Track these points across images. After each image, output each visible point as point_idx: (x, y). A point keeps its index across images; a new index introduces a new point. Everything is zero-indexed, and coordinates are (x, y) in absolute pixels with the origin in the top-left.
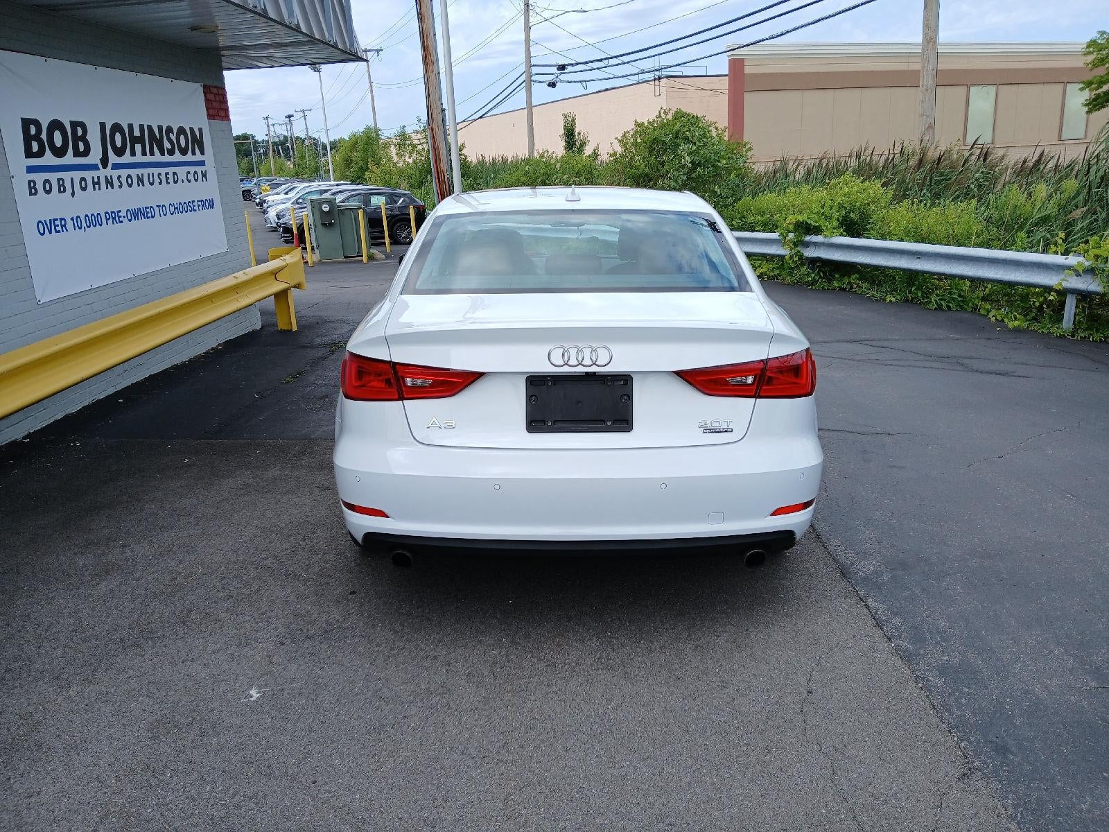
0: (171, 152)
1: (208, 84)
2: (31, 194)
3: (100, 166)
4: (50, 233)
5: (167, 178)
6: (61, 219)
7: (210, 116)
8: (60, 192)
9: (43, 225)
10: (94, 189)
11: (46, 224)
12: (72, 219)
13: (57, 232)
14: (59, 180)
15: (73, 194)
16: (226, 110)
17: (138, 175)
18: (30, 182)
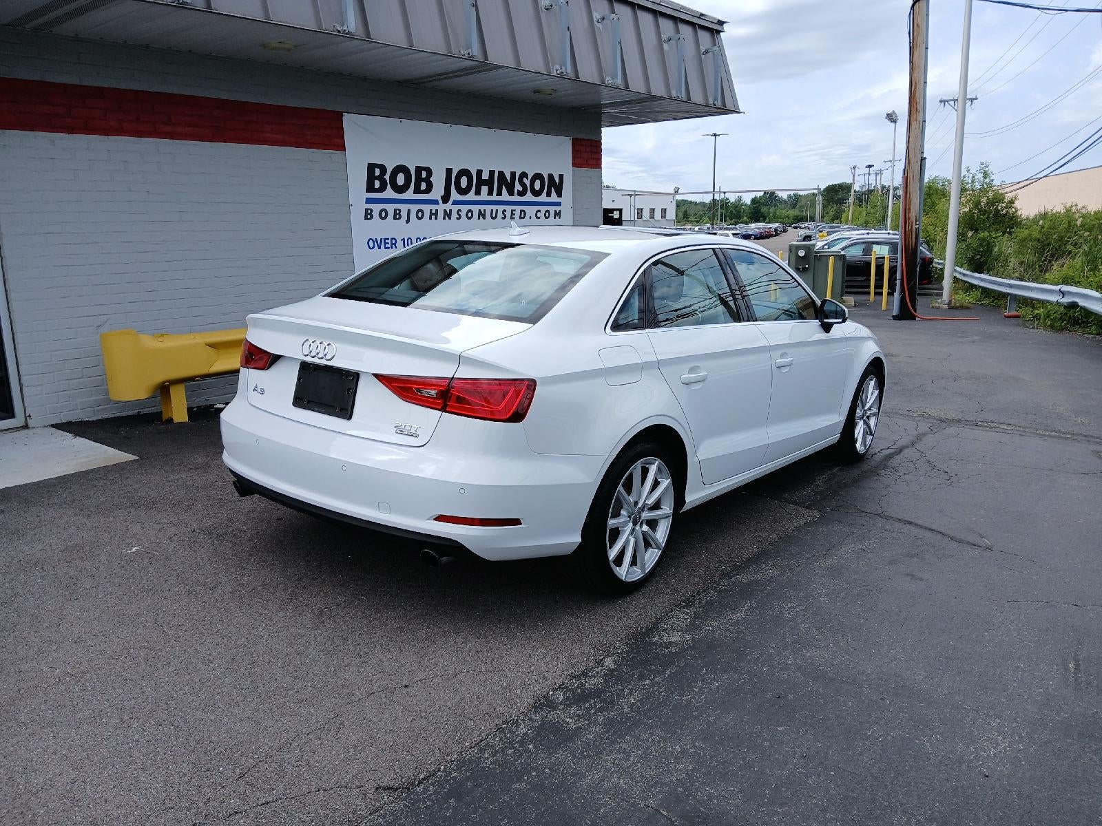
0: (521, 194)
1: (580, 136)
2: (366, 218)
3: (440, 201)
4: (380, 248)
5: (513, 214)
6: (392, 239)
7: (574, 165)
8: (395, 218)
9: (374, 242)
10: (430, 219)
11: (377, 242)
12: (403, 240)
13: (386, 248)
14: (395, 210)
15: (408, 221)
16: (599, 159)
17: (480, 210)
18: (367, 210)
